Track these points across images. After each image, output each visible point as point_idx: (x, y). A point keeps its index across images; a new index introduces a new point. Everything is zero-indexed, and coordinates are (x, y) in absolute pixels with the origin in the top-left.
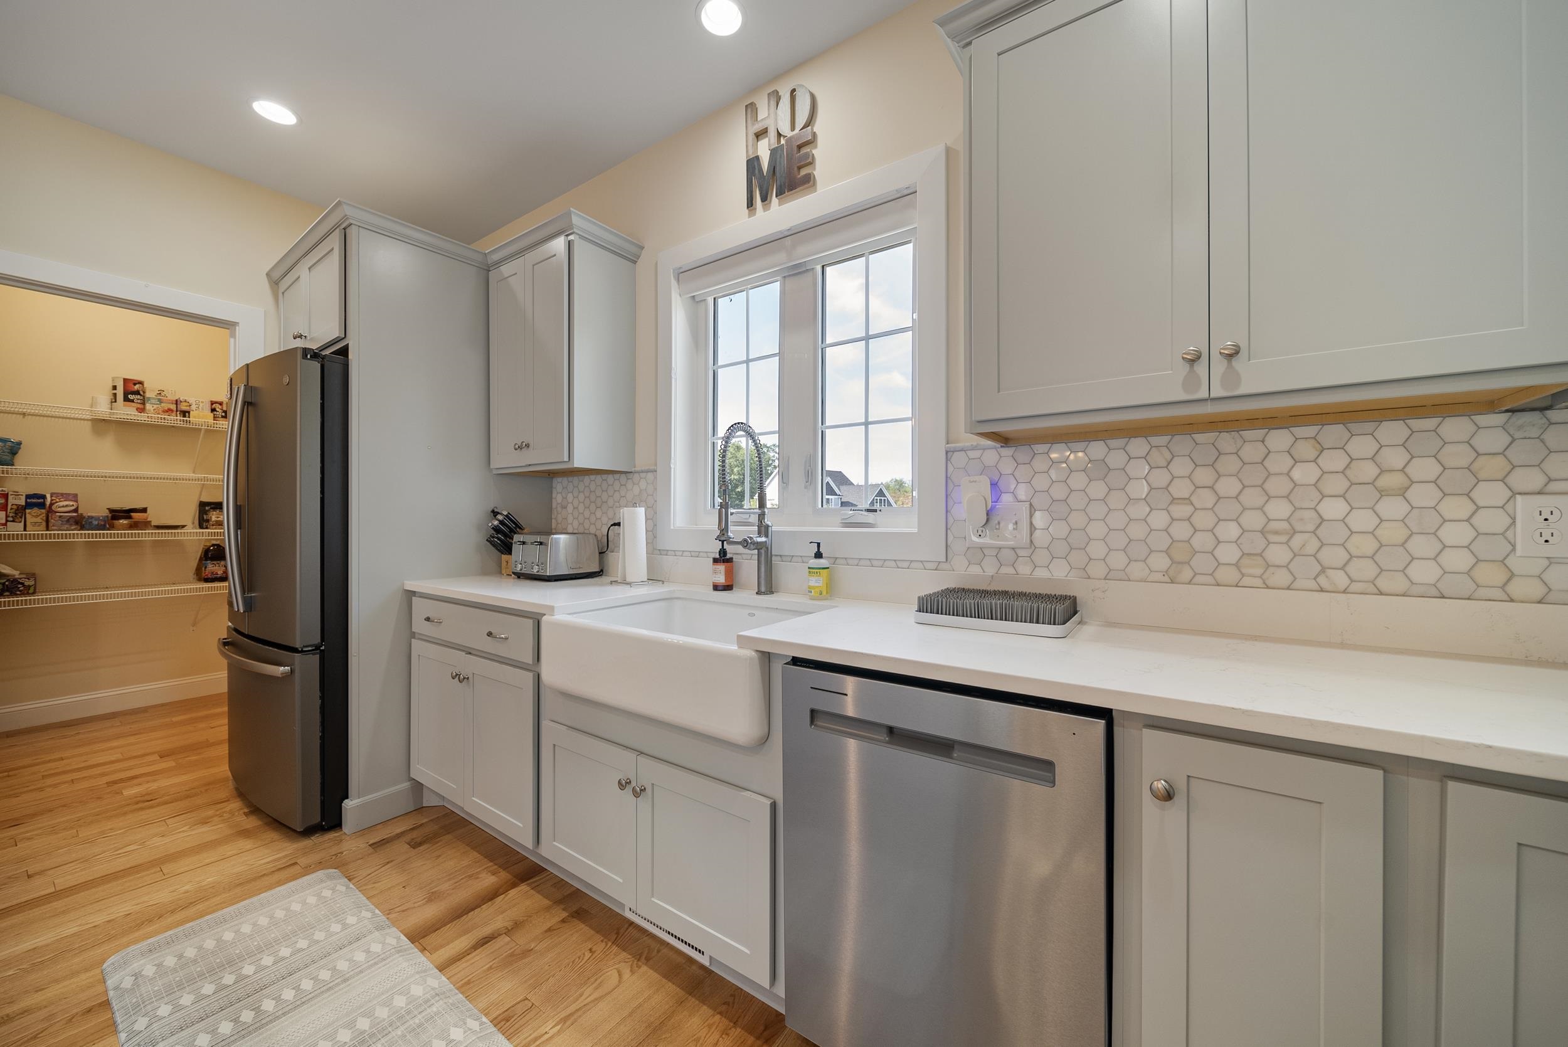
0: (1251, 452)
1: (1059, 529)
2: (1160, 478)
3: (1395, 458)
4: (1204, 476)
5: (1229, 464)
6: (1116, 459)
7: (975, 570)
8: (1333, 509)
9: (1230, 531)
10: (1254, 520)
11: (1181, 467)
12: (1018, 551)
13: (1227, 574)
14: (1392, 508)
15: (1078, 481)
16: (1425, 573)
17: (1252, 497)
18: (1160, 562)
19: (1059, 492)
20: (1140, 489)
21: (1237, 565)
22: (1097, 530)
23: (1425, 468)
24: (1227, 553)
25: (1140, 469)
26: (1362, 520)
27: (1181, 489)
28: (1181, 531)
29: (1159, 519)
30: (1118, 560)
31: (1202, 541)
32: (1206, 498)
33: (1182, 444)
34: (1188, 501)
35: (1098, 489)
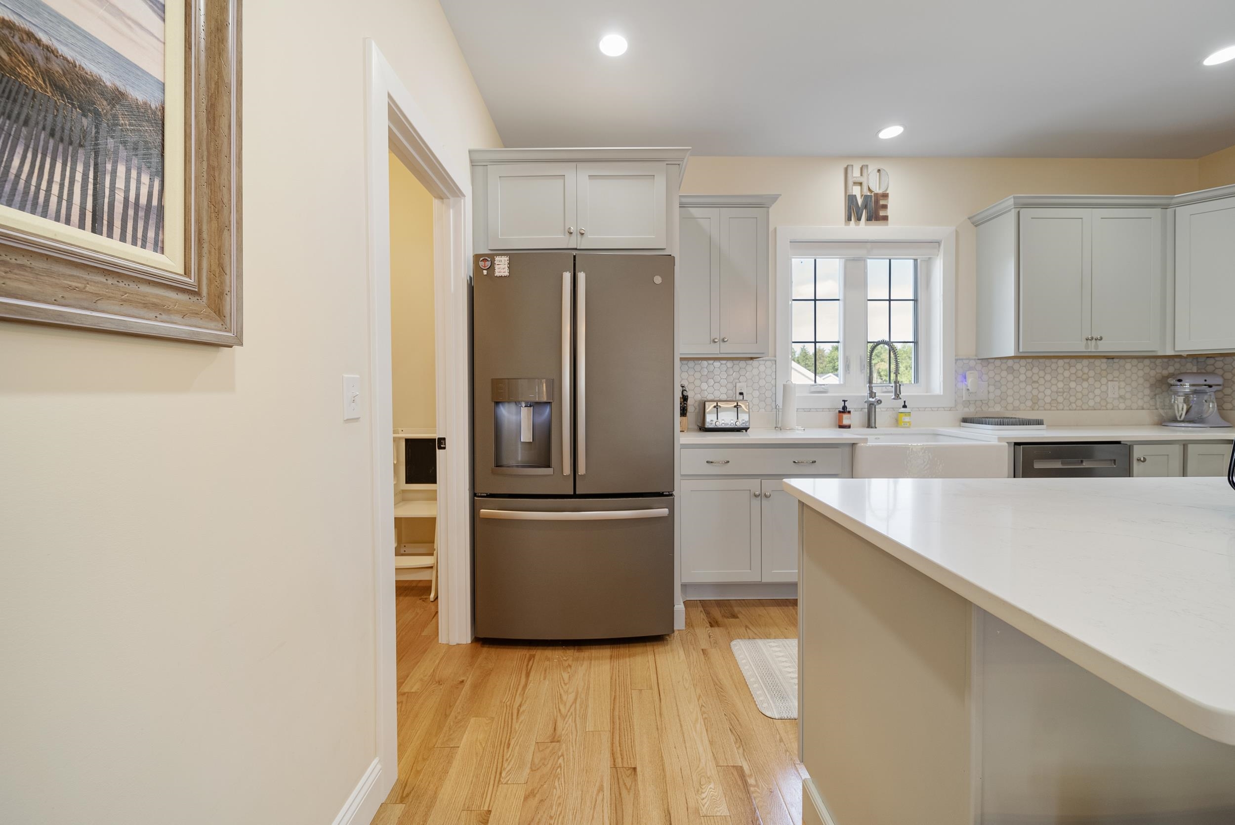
0: (1054, 366)
1: (998, 392)
2: (1029, 374)
3: (1086, 370)
4: (1042, 374)
5: (1048, 370)
6: (1016, 367)
7: (966, 410)
8: (1073, 385)
9: (1048, 392)
10: (1054, 388)
11: (1035, 370)
12: (983, 401)
13: (1048, 407)
14: (1085, 384)
15: (1004, 374)
16: (1091, 403)
17: (1054, 381)
18: (1029, 403)
19: (998, 378)
20: (1023, 377)
21: (1050, 403)
22: (1010, 392)
23: (1092, 373)
24: (1048, 400)
25: (1023, 370)
26: (1079, 388)
27: (1035, 378)
28: (1035, 392)
29: (1029, 388)
30: (1017, 403)
31: (1041, 396)
32: (1042, 381)
33: (1035, 362)
34: (1037, 382)
35: (1010, 377)
